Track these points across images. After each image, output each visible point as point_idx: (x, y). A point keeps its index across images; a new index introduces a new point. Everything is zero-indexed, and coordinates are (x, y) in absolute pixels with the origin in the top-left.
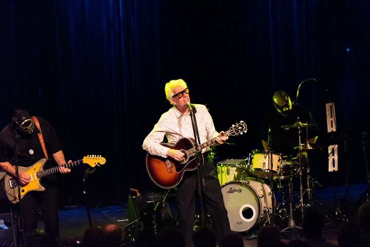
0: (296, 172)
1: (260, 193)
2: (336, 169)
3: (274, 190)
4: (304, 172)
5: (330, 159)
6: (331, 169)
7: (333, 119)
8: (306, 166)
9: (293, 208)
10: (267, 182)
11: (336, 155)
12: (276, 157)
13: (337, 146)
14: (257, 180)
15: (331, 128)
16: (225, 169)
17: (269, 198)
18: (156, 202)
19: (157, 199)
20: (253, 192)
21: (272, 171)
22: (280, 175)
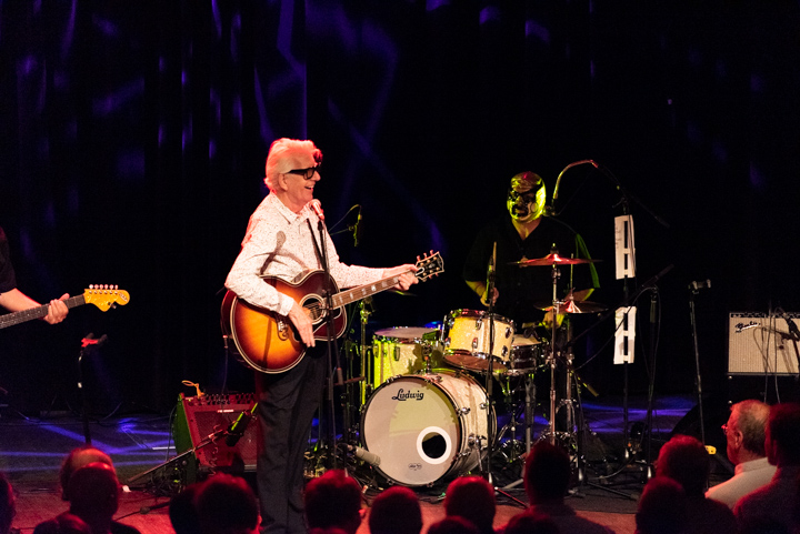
0: (543, 361)
1: (463, 404)
2: (630, 359)
3: (495, 397)
4: (561, 362)
5: (619, 336)
6: (619, 359)
7: (628, 251)
8: (565, 350)
9: (534, 438)
10: (480, 380)
11: (632, 329)
12: (501, 328)
13: (634, 309)
14: (458, 376)
15: (624, 270)
16: (389, 347)
17: (482, 416)
18: (237, 413)
19: (240, 407)
20: (448, 400)
21: (491, 357)
22: (508, 365)
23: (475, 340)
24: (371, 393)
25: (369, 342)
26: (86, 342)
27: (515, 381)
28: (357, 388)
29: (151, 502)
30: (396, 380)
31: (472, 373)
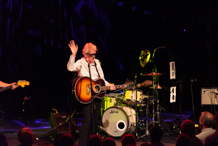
0: (151, 102)
1: (129, 114)
2: (174, 101)
3: (138, 112)
4: (156, 102)
5: (171, 95)
6: (172, 101)
7: (174, 71)
9: (149, 123)
10: (134, 107)
11: (175, 93)
12: (139, 93)
13: (175, 87)
14: (127, 106)
15: (173, 77)
16: (109, 99)
17: (134, 117)
18: (67, 118)
20: (125, 113)
22: (141, 103)
24: (104, 111)
26: (25, 98)
27: (143, 108)
29: (44, 142)
30: (111, 108)
31: (131, 106)
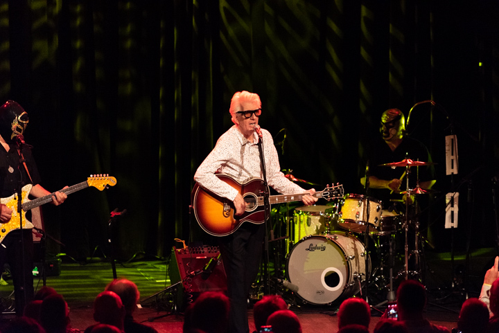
0: (400, 226)
1: (350, 253)
2: (455, 225)
4: (412, 228)
5: (448, 211)
6: (448, 225)
7: (454, 157)
8: (414, 219)
9: (395, 274)
10: (361, 239)
11: (456, 206)
12: (374, 206)
13: (457, 194)
14: (347, 236)
15: (451, 170)
16: (304, 218)
17: (362, 261)
18: (209, 259)
19: (211, 255)
20: (341, 250)
21: (367, 224)
22: (378, 229)
23: (358, 213)
24: (292, 247)
25: (291, 214)
26: (114, 214)
27: (383, 239)
28: (284, 243)
29: (155, 315)
30: (309, 238)
31: (356, 234)
